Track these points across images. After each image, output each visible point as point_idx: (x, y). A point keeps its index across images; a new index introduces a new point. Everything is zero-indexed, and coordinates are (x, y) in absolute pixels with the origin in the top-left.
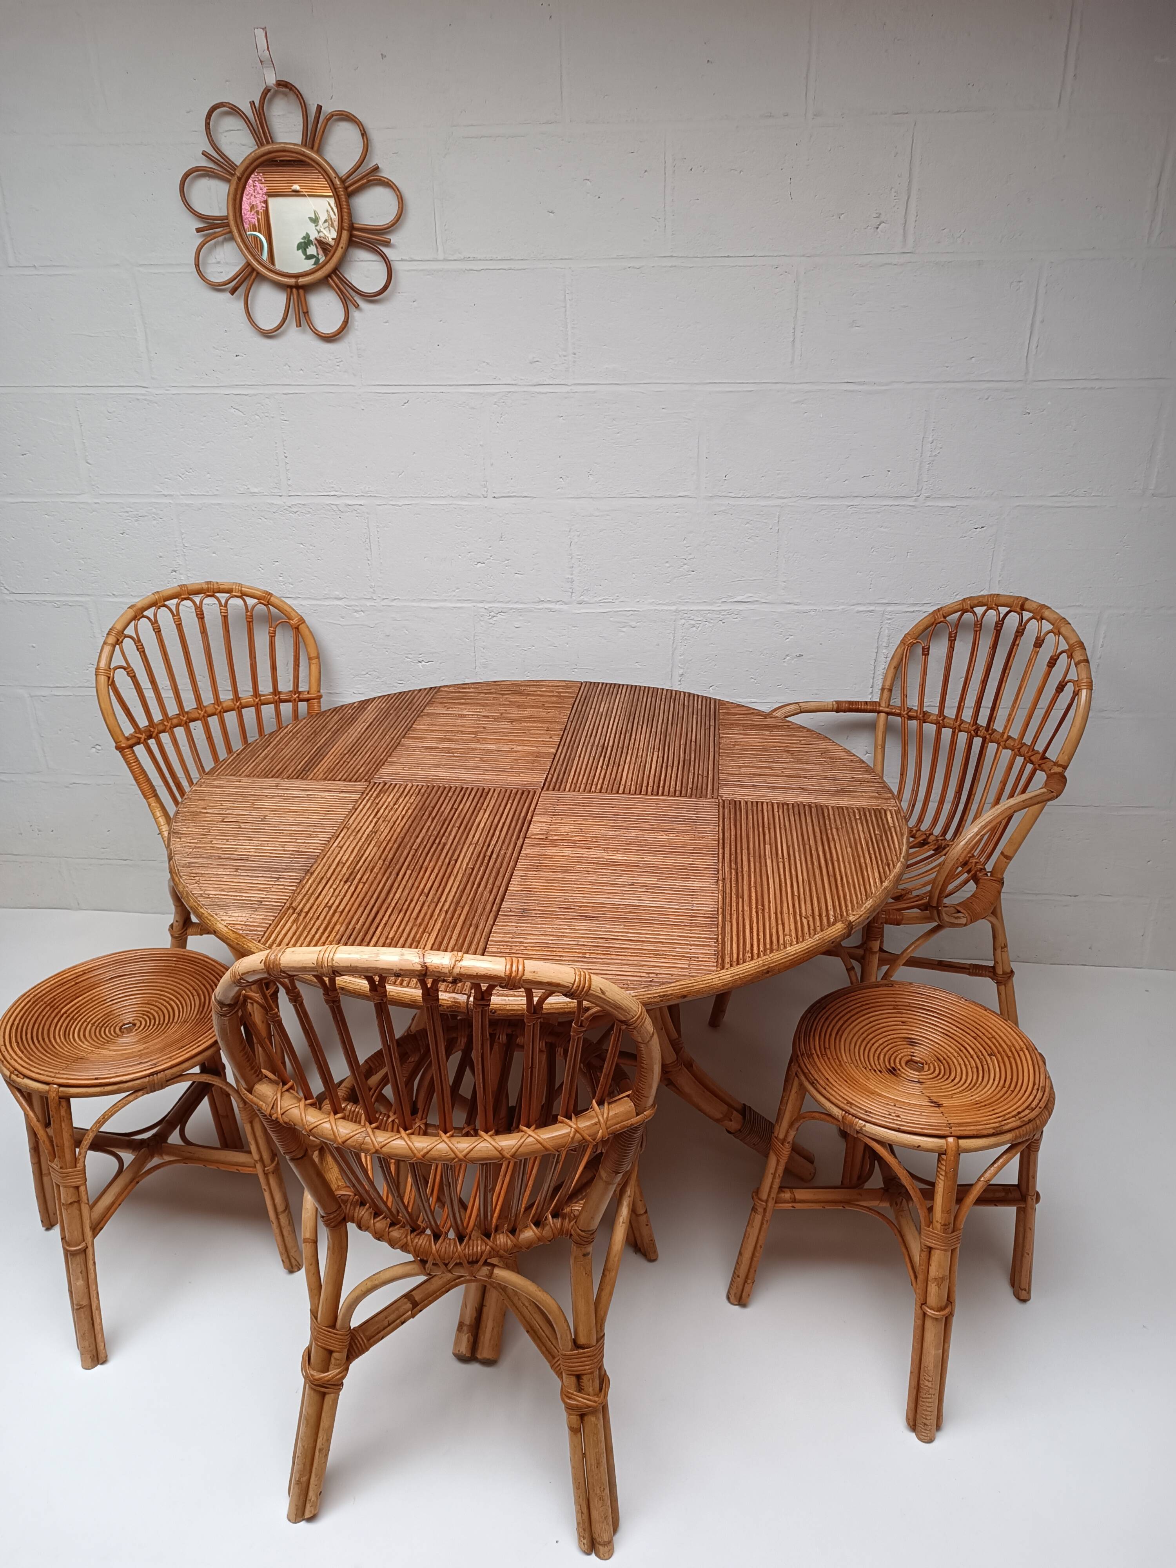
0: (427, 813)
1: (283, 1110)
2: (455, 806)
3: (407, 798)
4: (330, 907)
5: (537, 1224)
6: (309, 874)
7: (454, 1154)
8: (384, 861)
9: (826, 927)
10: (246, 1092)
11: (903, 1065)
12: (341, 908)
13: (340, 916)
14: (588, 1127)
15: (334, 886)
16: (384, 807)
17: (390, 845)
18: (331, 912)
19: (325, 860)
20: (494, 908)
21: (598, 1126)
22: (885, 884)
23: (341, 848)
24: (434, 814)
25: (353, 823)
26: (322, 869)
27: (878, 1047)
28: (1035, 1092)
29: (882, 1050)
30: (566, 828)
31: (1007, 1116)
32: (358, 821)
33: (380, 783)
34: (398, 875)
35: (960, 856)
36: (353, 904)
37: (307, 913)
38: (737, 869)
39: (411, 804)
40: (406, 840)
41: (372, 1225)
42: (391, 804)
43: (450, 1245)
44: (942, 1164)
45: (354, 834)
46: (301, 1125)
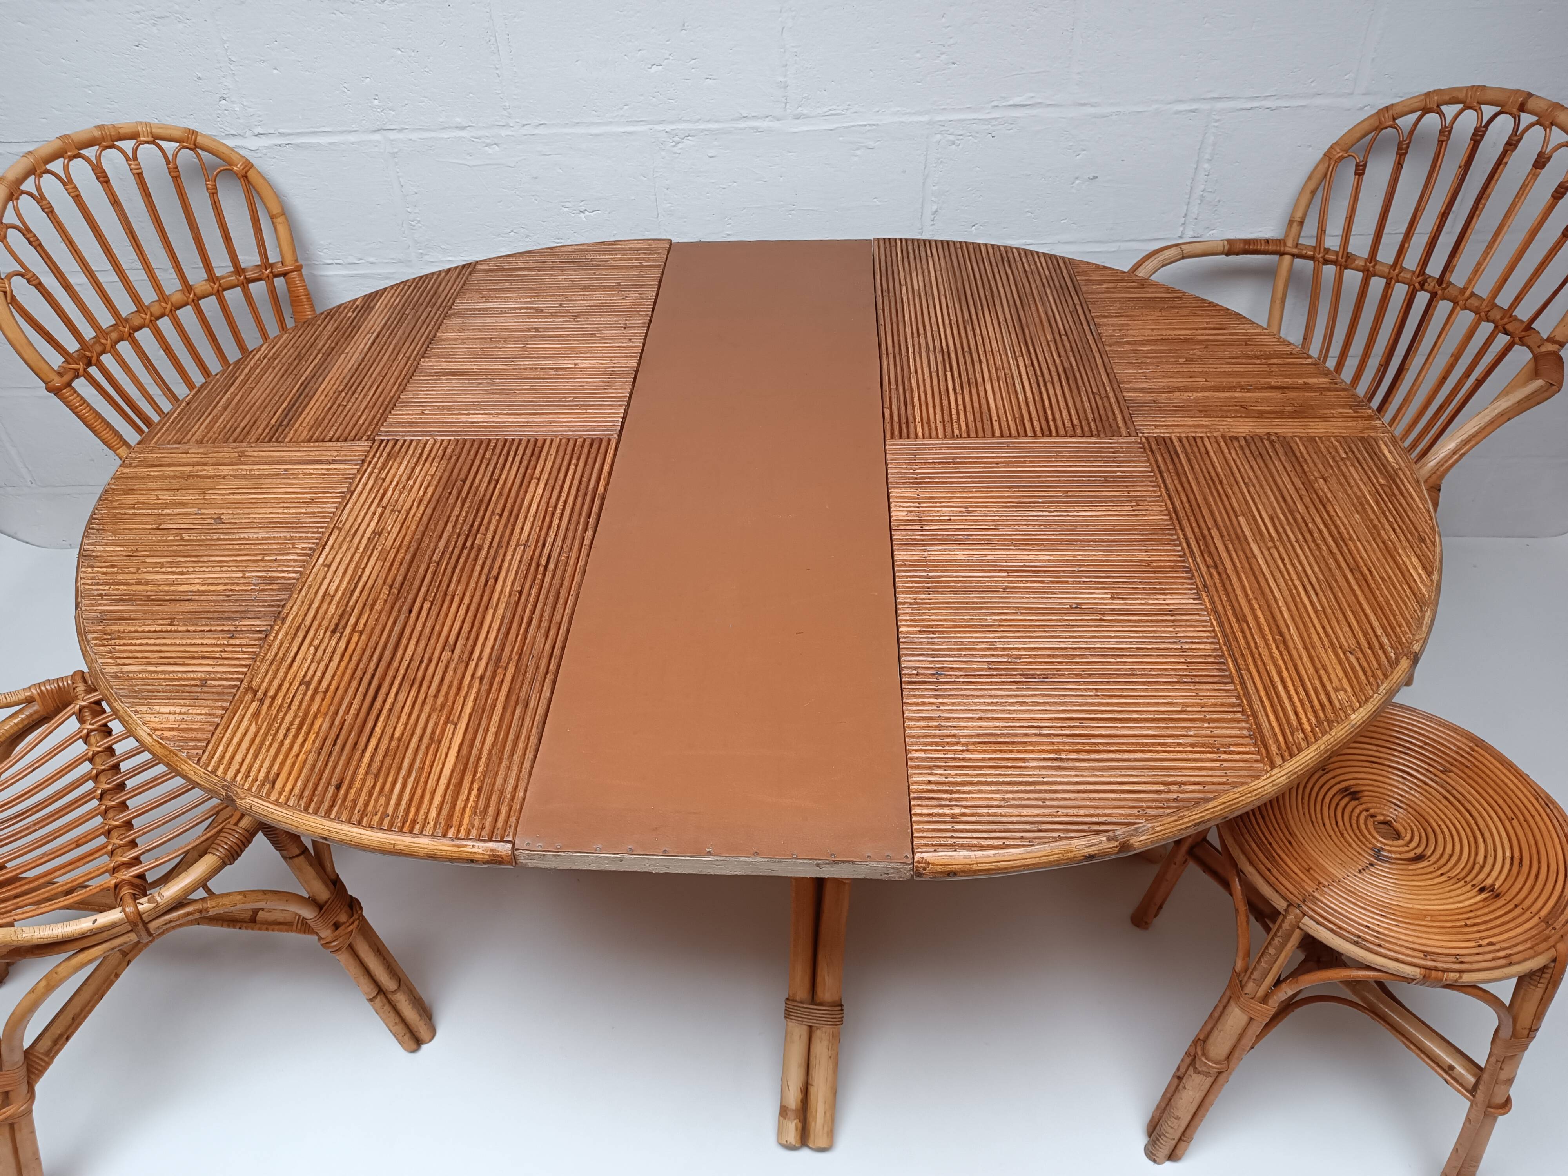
0: (455, 492)
2: (495, 477)
3: (427, 465)
4: (308, 684)
6: (279, 622)
8: (391, 587)
12: (325, 684)
13: (323, 700)
15: (316, 642)
16: (393, 485)
17: (400, 556)
18: (310, 693)
19: (304, 591)
20: (551, 667)
23: (329, 566)
24: (464, 494)
25: (347, 519)
26: (299, 610)
32: (355, 513)
33: (388, 442)
34: (410, 611)
36: (344, 674)
37: (274, 698)
39: (433, 476)
42: (404, 480)
45: (348, 539)
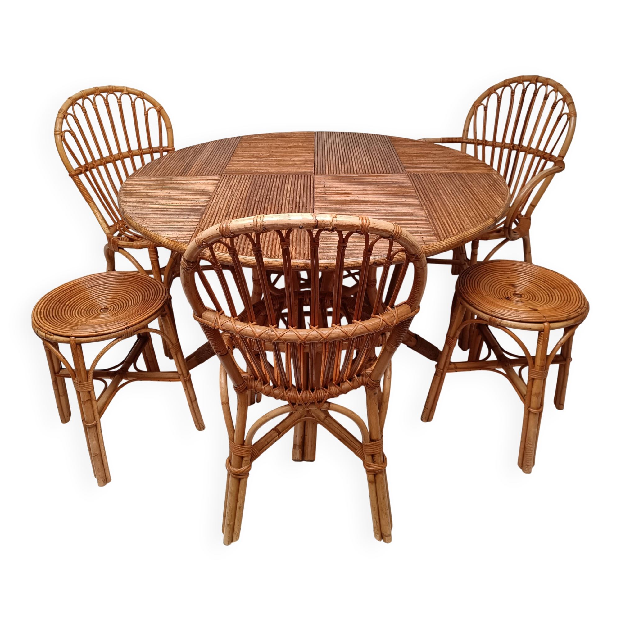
0: (258, 186)
1: (222, 324)
2: (272, 183)
3: (244, 181)
5: (350, 380)
6: (204, 215)
7: (321, 336)
9: (485, 220)
10: (197, 317)
11: (512, 295)
14: (389, 319)
16: (233, 185)
17: (243, 200)
19: (210, 208)
21: (394, 317)
22: (506, 202)
23: (218, 203)
24: (261, 186)
25: (219, 193)
26: (210, 212)
27: (498, 289)
28: (580, 301)
29: (500, 290)
30: (334, 189)
31: (571, 312)
32: (222, 191)
33: (227, 176)
35: (522, 199)
38: (429, 200)
39: (248, 182)
40: (251, 198)
41: (263, 389)
42: (237, 183)
43: (307, 394)
44: (541, 337)
45: (222, 197)
46: (234, 330)
